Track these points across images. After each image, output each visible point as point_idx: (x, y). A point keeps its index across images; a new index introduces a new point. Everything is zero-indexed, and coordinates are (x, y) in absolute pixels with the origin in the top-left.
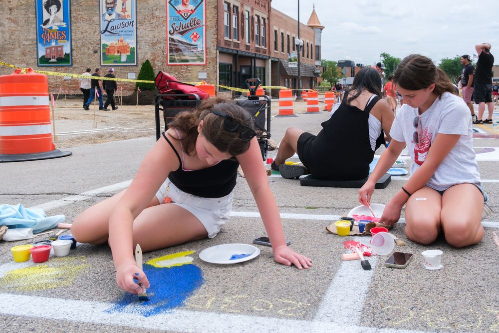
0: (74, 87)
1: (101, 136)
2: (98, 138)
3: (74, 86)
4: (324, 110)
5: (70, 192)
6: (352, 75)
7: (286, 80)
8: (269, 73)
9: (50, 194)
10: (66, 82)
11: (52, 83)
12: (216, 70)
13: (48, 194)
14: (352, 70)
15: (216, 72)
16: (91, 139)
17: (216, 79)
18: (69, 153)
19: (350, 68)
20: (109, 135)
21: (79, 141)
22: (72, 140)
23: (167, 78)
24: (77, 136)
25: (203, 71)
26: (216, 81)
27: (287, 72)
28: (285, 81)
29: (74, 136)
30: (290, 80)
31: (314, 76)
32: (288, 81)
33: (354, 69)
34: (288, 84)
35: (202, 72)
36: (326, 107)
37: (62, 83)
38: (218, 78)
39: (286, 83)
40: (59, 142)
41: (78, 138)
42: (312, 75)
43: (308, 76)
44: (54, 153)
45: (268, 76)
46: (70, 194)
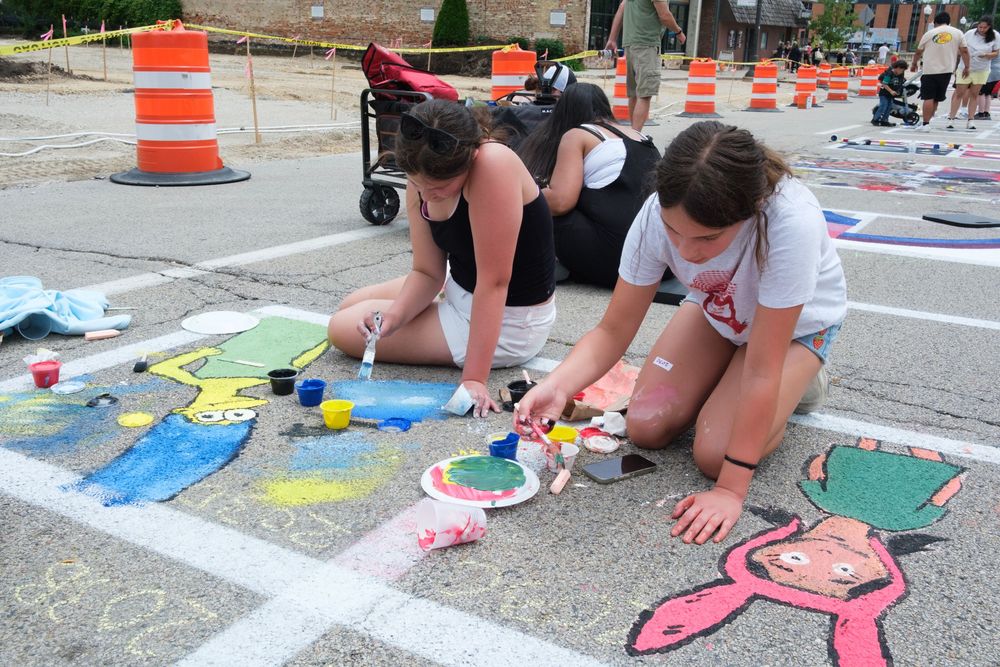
0: (328, 33)
1: (339, 138)
2: (332, 141)
3: (328, 30)
4: (793, 105)
5: (181, 260)
6: (889, 22)
7: (732, 32)
8: (696, 17)
9: (154, 259)
10: (315, 23)
11: (292, 24)
12: (585, 8)
13: (150, 259)
14: (891, 10)
15: (585, 12)
16: (319, 143)
17: (584, 27)
18: (245, 175)
19: (889, 6)
20: (352, 136)
21: (298, 144)
22: (287, 142)
23: (383, 56)
24: (296, 135)
25: (560, 10)
26: (584, 31)
27: (736, 15)
28: (729, 34)
29: (291, 136)
30: (741, 33)
31: (795, 25)
32: (736, 35)
33: (897, 8)
34: (736, 42)
35: (557, 11)
36: (796, 98)
37: (309, 24)
38: (588, 26)
39: (732, 38)
40: (263, 146)
41: (298, 140)
42: (791, 23)
43: (781, 24)
44: (219, 175)
45: (694, 22)
46: (181, 263)
